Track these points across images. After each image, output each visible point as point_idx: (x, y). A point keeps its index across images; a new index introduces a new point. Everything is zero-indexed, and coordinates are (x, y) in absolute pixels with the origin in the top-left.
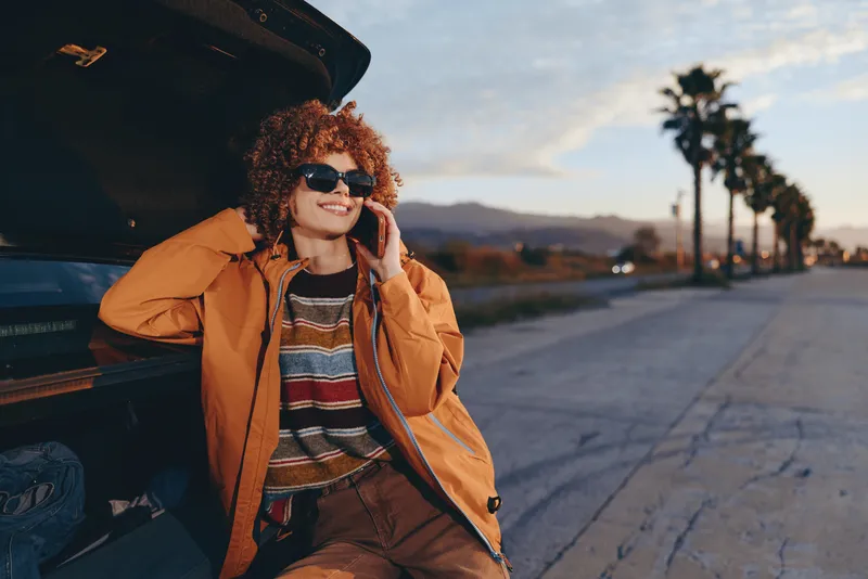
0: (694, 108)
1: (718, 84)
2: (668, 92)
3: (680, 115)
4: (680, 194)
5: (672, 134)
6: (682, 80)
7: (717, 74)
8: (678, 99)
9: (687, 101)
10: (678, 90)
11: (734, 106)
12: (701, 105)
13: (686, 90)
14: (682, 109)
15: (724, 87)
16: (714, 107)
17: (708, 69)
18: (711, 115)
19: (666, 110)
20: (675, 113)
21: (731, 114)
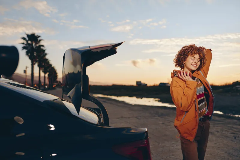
0: (32, 44)
1: (39, 39)
2: (24, 39)
3: (28, 46)
4: (26, 68)
5: (25, 51)
6: (28, 36)
7: (39, 37)
8: (27, 41)
9: (29, 42)
10: (27, 39)
11: (43, 46)
12: (34, 44)
13: (29, 40)
14: (28, 44)
15: (40, 40)
16: (38, 45)
17: (36, 35)
18: (36, 47)
19: (23, 43)
20: (26, 45)
21: (42, 47)
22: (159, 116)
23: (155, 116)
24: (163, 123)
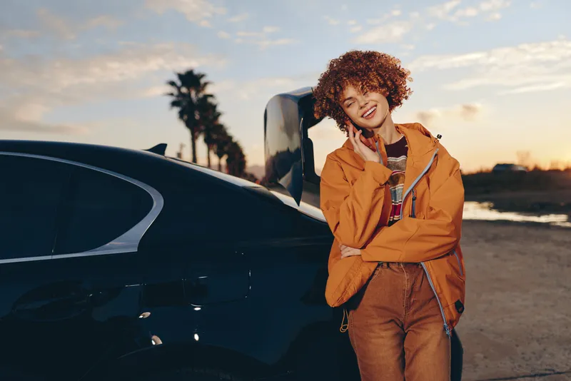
0: (189, 95)
1: (203, 81)
2: (172, 84)
3: (180, 99)
4: (182, 146)
5: (176, 110)
6: (180, 76)
7: (202, 76)
8: (179, 88)
9: (184, 90)
10: (179, 83)
11: (211, 96)
12: (193, 94)
13: (184, 84)
14: (181, 94)
15: (206, 84)
16: (201, 95)
17: (196, 72)
18: (199, 100)
19: (172, 94)
20: (178, 97)
21: (210, 100)
22: (487, 241)
23: (476, 242)
24: (496, 256)
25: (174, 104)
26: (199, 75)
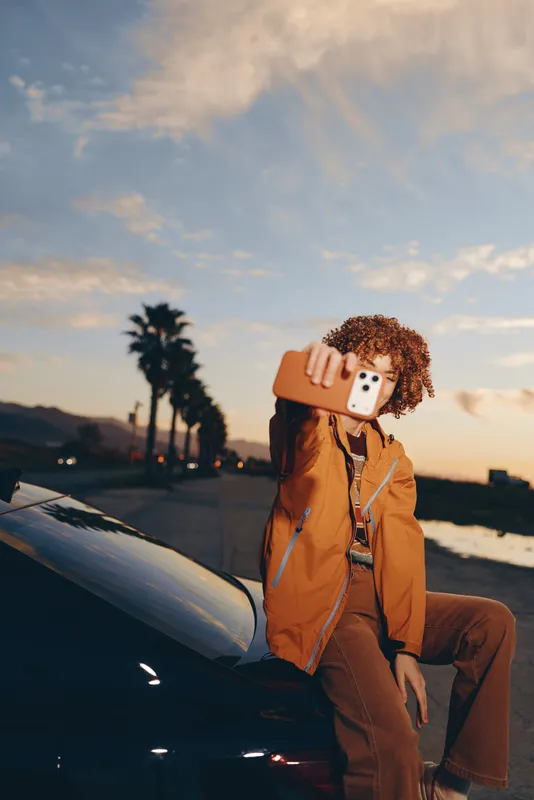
0: (159, 335)
1: (179, 320)
2: (137, 319)
3: (144, 341)
4: (138, 405)
5: (136, 356)
6: (149, 310)
7: (180, 314)
8: (145, 327)
9: (151, 330)
10: (146, 320)
11: (188, 342)
12: (163, 336)
13: (152, 322)
14: (146, 334)
15: (183, 325)
16: (174, 339)
17: (172, 307)
18: (171, 345)
19: (133, 334)
20: (141, 337)
21: (185, 346)
25: (134, 347)
26: (175, 311)
